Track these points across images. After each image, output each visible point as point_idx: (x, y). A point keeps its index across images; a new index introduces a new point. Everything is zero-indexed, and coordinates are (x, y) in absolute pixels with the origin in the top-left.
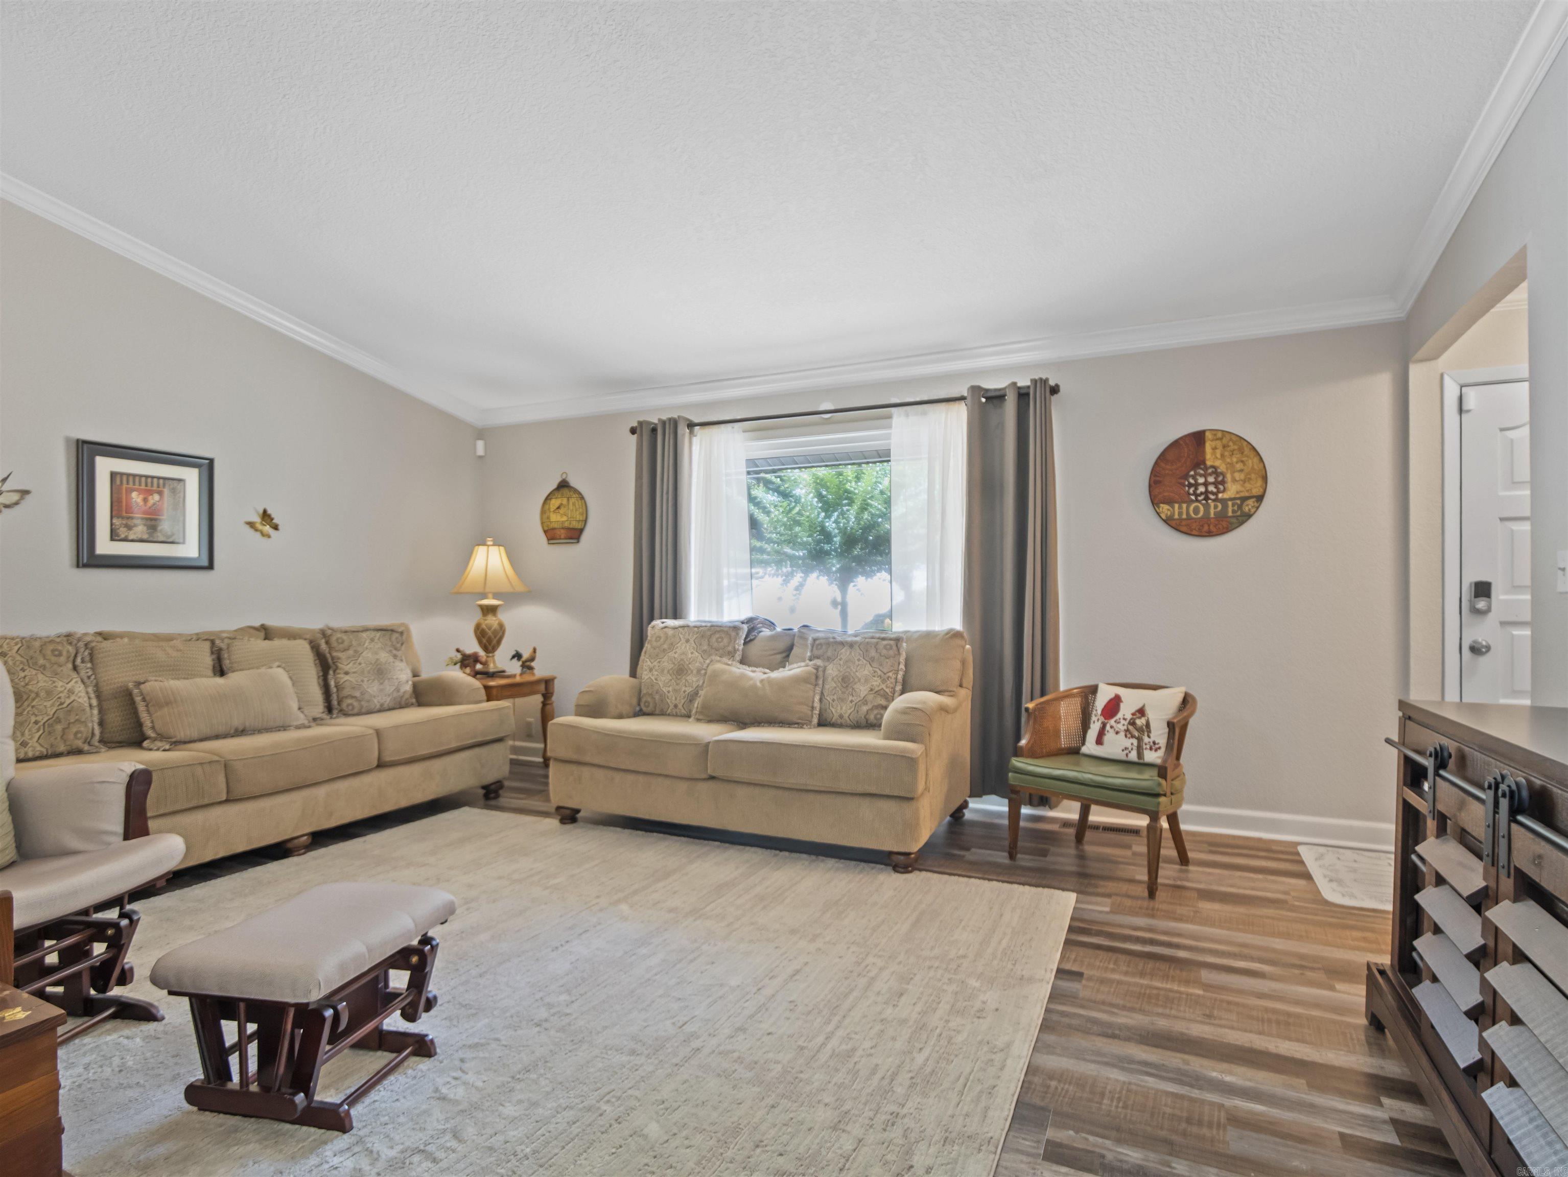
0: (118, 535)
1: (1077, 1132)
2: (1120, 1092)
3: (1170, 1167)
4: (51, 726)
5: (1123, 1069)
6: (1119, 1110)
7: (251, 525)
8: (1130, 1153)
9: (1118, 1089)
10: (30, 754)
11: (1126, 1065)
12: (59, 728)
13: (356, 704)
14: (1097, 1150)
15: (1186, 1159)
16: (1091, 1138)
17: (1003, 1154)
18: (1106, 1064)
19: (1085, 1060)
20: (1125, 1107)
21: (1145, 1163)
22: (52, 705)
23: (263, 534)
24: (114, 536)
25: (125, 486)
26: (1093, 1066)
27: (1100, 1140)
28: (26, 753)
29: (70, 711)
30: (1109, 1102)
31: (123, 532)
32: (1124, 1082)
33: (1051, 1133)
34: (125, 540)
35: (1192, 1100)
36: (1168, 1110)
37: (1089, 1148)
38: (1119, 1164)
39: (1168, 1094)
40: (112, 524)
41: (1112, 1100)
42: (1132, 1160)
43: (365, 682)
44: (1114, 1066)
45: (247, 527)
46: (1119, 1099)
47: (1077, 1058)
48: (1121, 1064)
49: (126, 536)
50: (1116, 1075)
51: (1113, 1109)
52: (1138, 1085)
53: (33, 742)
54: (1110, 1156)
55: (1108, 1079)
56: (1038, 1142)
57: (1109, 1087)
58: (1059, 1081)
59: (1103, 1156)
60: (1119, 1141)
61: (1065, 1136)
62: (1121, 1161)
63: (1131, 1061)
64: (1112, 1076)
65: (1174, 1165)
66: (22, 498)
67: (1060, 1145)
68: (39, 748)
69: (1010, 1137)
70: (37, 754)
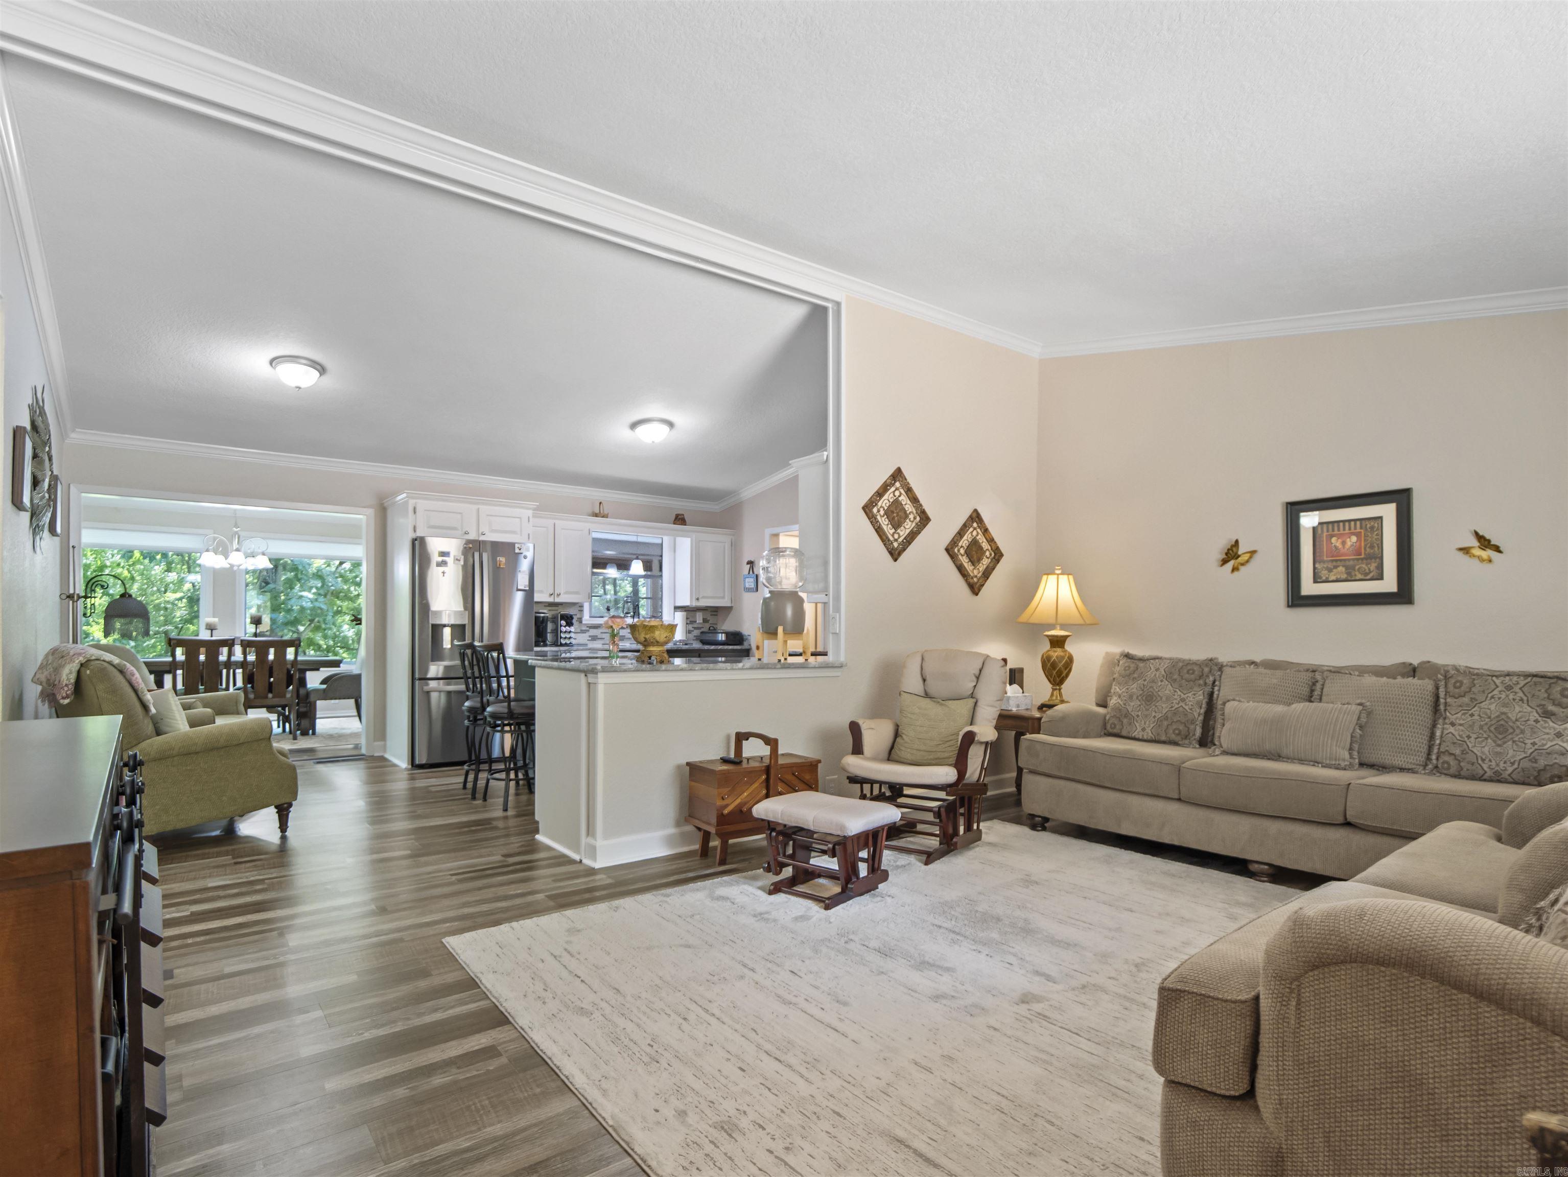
0: (1321, 578)
1: (488, 1071)
2: (481, 1116)
3: (409, 1088)
4: (1161, 721)
5: (495, 1139)
6: (471, 1103)
7: (1465, 550)
8: (441, 1080)
9: (485, 1117)
10: (1145, 737)
11: (496, 1144)
12: (1165, 723)
13: (1453, 763)
14: (465, 1069)
15: (400, 1099)
16: (475, 1073)
17: (519, 1034)
18: (514, 1134)
19: (535, 1125)
20: (468, 1107)
21: (429, 1080)
22: (1166, 707)
23: (1481, 560)
24: (1316, 579)
25: (1325, 534)
26: (523, 1124)
27: (468, 1075)
28: (1143, 736)
29: (1175, 713)
30: (483, 1103)
31: (1324, 574)
32: (485, 1127)
33: (504, 1060)
34: (1327, 581)
35: (418, 1149)
36: (432, 1127)
37: (472, 1067)
38: (445, 1070)
39: (441, 1142)
40: (1315, 568)
41: (482, 1106)
42: (439, 1077)
43: (1472, 739)
44: (507, 1136)
45: (1460, 554)
46: (478, 1111)
47: (542, 1122)
48: (501, 1142)
49: (1327, 578)
50: (497, 1129)
51: (477, 1101)
52: (471, 1132)
53: (1148, 730)
54: (454, 1070)
55: (500, 1122)
56: (506, 1051)
57: (494, 1115)
58: (535, 1095)
59: (459, 1068)
60: (455, 1082)
61: (493, 1065)
62: (444, 1072)
63: (495, 1152)
64: (499, 1126)
65: (407, 1091)
66: (1251, 557)
67: (491, 1058)
68: (1150, 734)
69: (526, 1043)
70: (1149, 738)
